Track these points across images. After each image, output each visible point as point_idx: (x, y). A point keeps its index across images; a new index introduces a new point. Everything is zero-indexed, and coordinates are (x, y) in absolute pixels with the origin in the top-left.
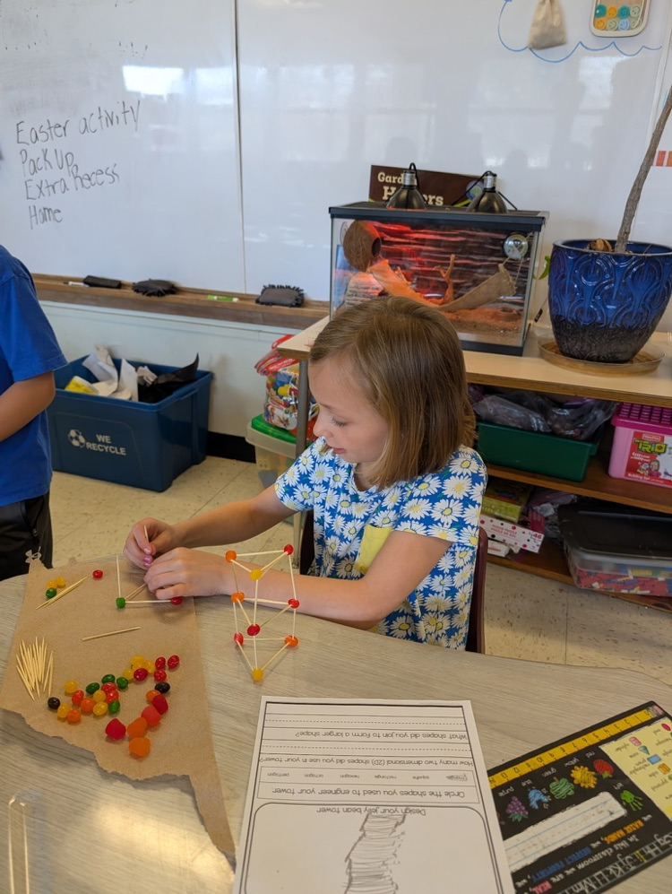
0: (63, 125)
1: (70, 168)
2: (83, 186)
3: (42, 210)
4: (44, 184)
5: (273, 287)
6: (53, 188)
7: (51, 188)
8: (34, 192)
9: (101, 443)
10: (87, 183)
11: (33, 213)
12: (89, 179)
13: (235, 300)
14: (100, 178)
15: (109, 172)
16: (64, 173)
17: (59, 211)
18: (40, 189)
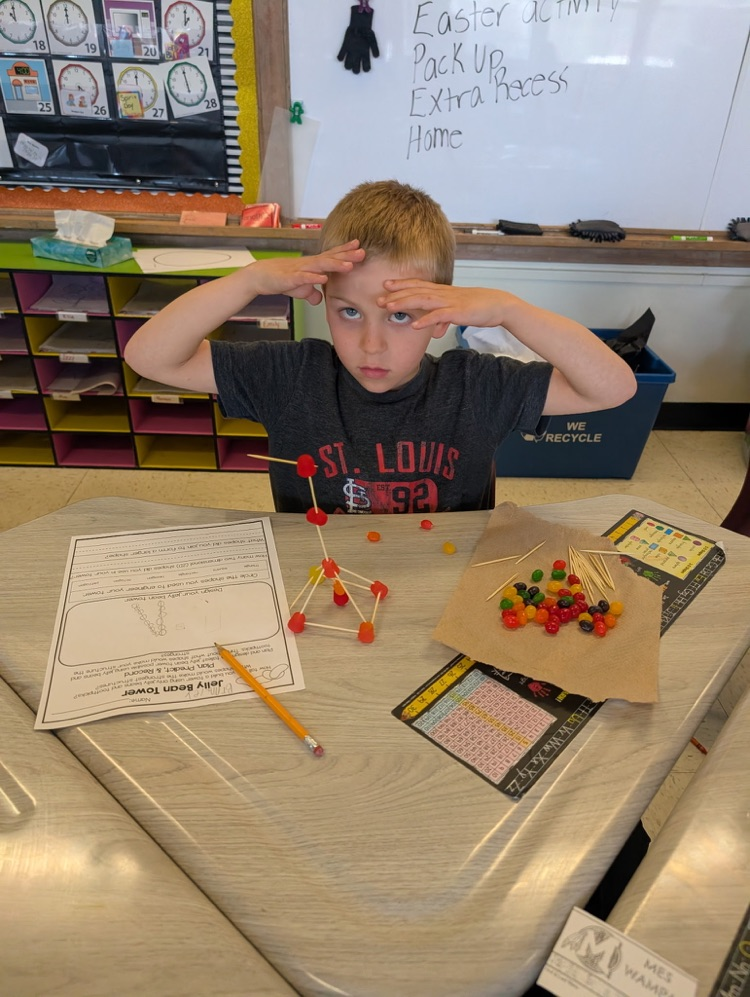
0: (497, 9)
1: (494, 71)
2: (508, 96)
3: (432, 133)
4: (445, 94)
5: (743, 220)
6: (459, 101)
7: (454, 101)
8: (424, 104)
9: (572, 432)
10: (515, 93)
11: (415, 135)
12: (521, 88)
13: (710, 239)
14: (538, 86)
15: (555, 77)
16: (483, 80)
17: (460, 133)
18: (436, 102)
